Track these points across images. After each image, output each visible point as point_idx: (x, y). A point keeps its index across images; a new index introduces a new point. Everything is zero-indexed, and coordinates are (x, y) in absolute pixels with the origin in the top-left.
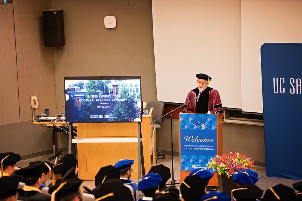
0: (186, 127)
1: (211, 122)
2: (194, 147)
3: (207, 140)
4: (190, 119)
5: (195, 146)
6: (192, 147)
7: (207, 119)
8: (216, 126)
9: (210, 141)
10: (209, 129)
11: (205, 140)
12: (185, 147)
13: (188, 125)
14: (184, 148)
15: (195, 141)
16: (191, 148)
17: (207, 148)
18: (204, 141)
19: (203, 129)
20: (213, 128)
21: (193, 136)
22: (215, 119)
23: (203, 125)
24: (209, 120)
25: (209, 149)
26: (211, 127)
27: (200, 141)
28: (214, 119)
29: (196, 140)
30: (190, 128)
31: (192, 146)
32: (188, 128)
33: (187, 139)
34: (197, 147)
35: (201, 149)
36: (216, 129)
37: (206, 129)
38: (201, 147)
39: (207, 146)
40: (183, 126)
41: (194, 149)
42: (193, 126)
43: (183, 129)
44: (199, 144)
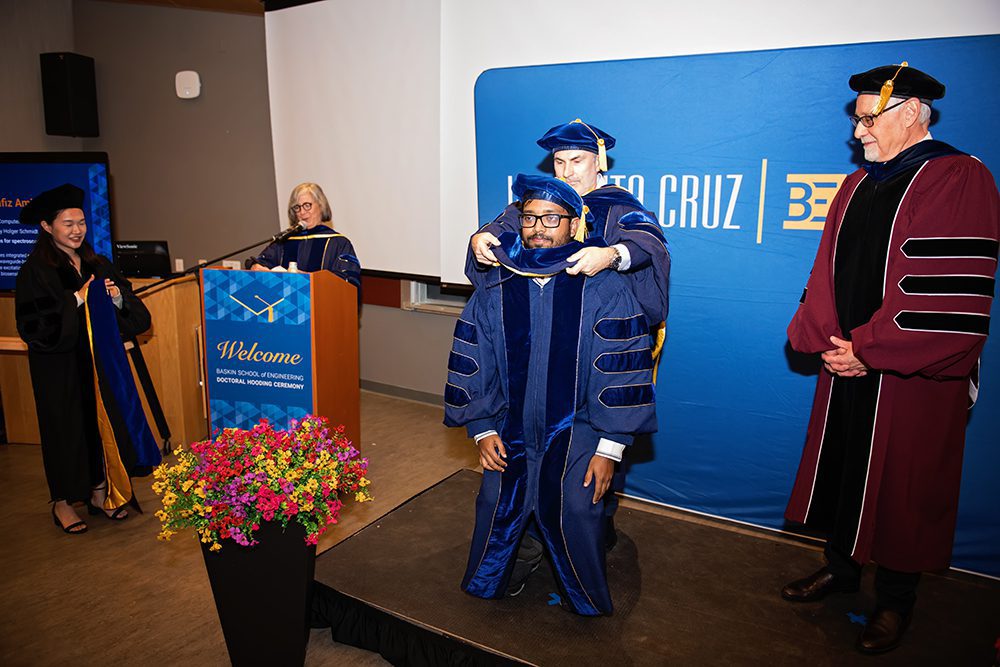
0: (221, 313)
1: (293, 298)
2: (246, 378)
3: (283, 356)
4: (234, 288)
5: (248, 373)
6: (240, 377)
7: (280, 287)
8: (308, 313)
9: (292, 361)
10: (288, 321)
11: (278, 355)
12: (221, 375)
13: (228, 308)
14: (219, 380)
15: (248, 358)
16: (236, 381)
17: (284, 381)
18: (273, 358)
19: (271, 319)
20: (301, 318)
21: (242, 343)
22: (305, 290)
23: (270, 308)
24: (287, 291)
25: (291, 386)
26: (293, 315)
27: (264, 358)
28: (302, 290)
29: (252, 355)
30: (234, 318)
31: (240, 373)
32: (228, 316)
33: (226, 349)
34: (255, 379)
35: (266, 383)
36: (308, 322)
37: (281, 320)
38: (266, 379)
39: (283, 377)
40: (214, 310)
41: (246, 381)
42: (241, 311)
43: (213, 318)
44: (261, 367)
